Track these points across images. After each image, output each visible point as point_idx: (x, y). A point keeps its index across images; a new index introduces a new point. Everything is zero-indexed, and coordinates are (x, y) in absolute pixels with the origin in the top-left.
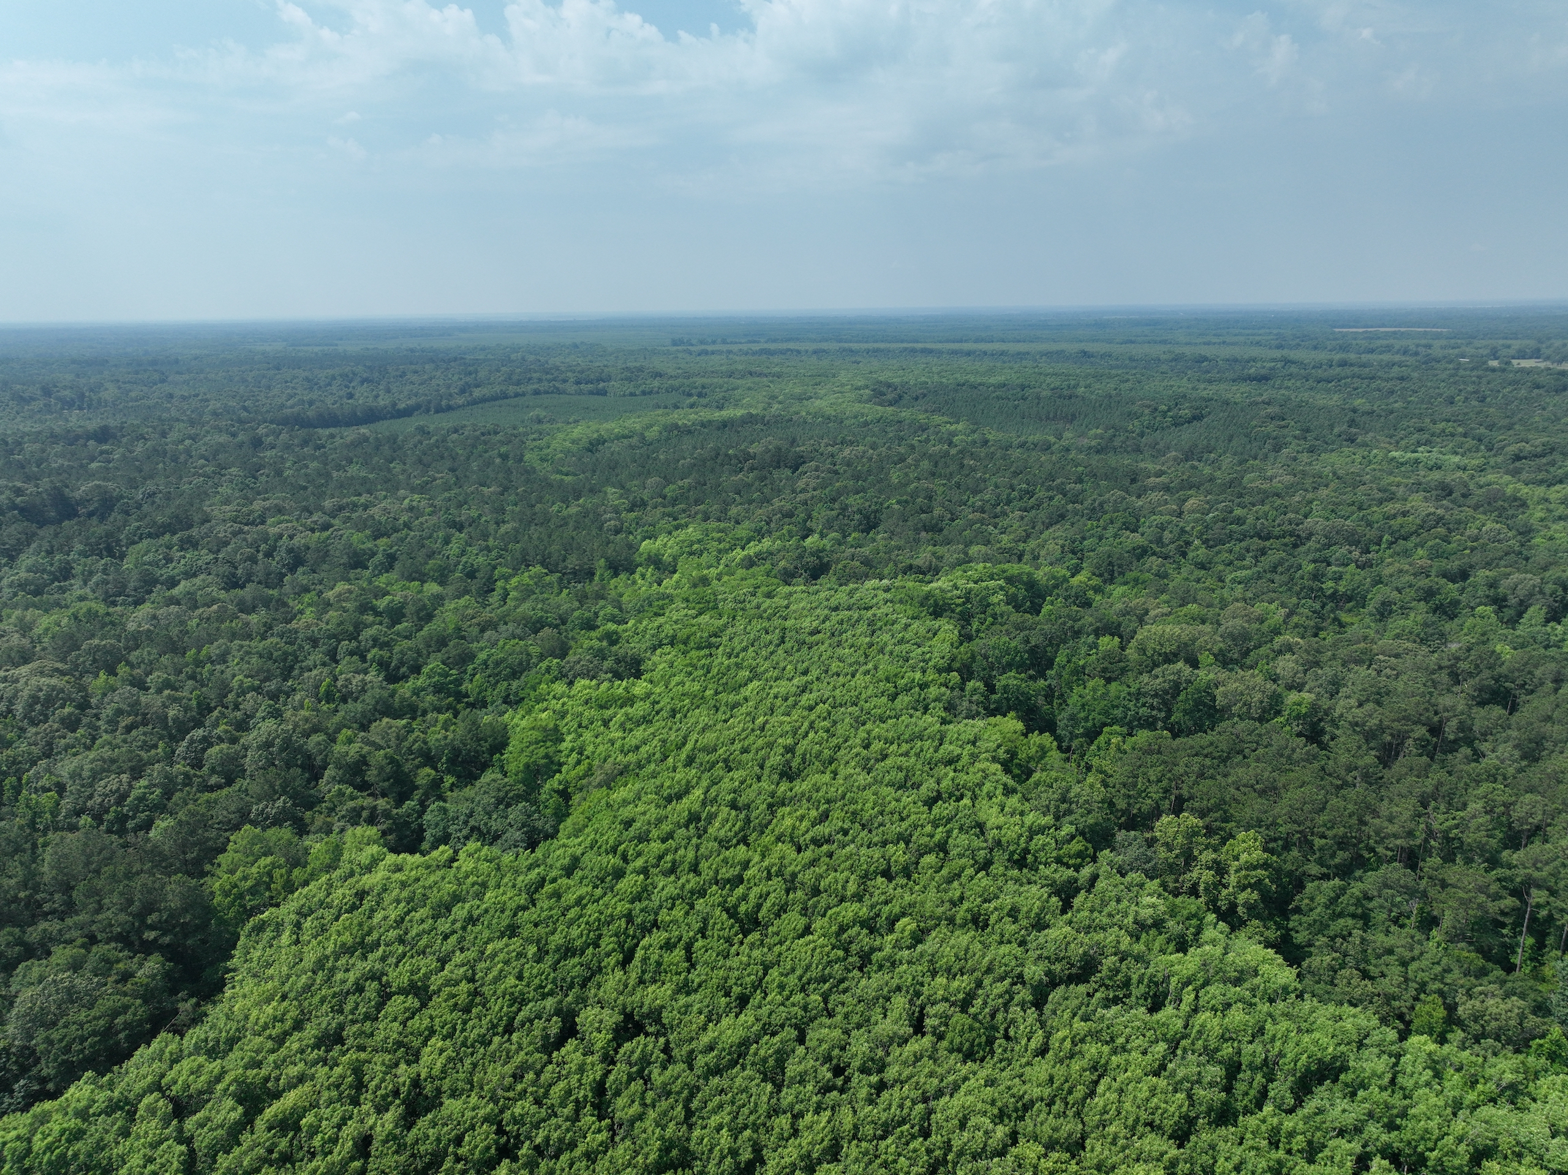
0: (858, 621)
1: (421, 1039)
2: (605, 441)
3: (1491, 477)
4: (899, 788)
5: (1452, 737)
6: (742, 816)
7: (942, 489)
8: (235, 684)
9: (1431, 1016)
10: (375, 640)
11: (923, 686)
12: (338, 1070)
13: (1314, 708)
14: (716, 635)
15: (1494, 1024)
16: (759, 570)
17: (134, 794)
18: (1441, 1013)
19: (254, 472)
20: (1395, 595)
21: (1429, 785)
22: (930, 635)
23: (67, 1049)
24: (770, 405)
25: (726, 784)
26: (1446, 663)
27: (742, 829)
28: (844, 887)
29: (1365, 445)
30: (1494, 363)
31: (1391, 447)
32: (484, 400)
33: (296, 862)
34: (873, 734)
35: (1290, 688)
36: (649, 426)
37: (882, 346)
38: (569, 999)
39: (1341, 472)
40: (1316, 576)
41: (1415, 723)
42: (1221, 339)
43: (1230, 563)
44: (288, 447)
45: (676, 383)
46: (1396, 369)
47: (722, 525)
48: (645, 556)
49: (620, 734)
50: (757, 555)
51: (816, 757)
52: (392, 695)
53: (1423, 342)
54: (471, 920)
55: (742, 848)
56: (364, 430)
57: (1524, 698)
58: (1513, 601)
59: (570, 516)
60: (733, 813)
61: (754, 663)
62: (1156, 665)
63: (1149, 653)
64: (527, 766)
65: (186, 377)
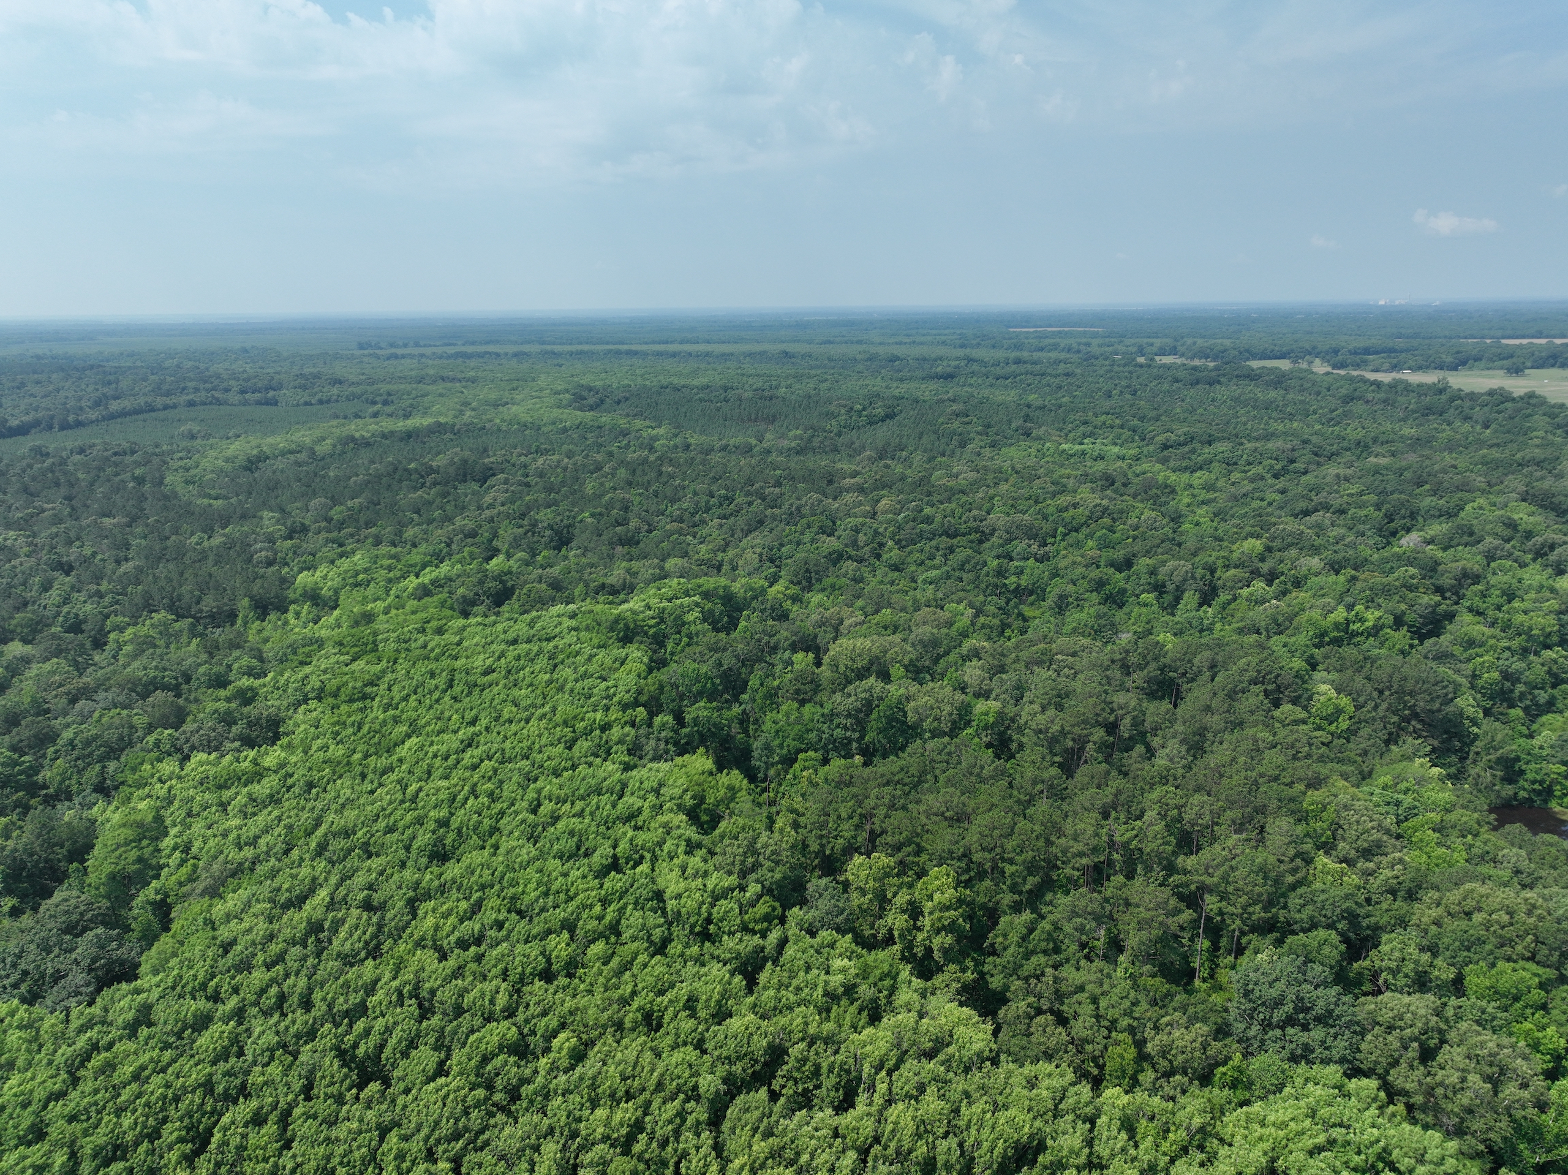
0: (537, 655)
2: (268, 458)
3: (1145, 466)
4: (568, 859)
5: (1127, 735)
6: (375, 919)
7: (638, 499)
9: (1123, 1058)
11: (605, 727)
13: (1001, 715)
14: (372, 684)
15: (1181, 1058)
16: (433, 601)
18: (1131, 1053)
20: (1071, 588)
21: (1107, 795)
22: (617, 665)
24: (461, 413)
25: (360, 879)
26: (1117, 657)
27: (374, 937)
28: (492, 1002)
29: (1039, 438)
30: (1141, 360)
31: (1061, 440)
32: (123, 414)
34: (544, 793)
35: (977, 695)
36: (321, 439)
37: (586, 347)
39: (1018, 467)
40: (1001, 573)
41: (1093, 726)
42: (911, 339)
43: (922, 563)
45: (358, 390)
46: (1062, 365)
47: (395, 550)
48: (299, 591)
49: (238, 821)
50: (433, 582)
51: (475, 829)
53: (1084, 340)
57: (1185, 686)
58: (1171, 587)
59: (211, 548)
61: (414, 715)
62: (849, 682)
63: (842, 669)
64: (113, 875)
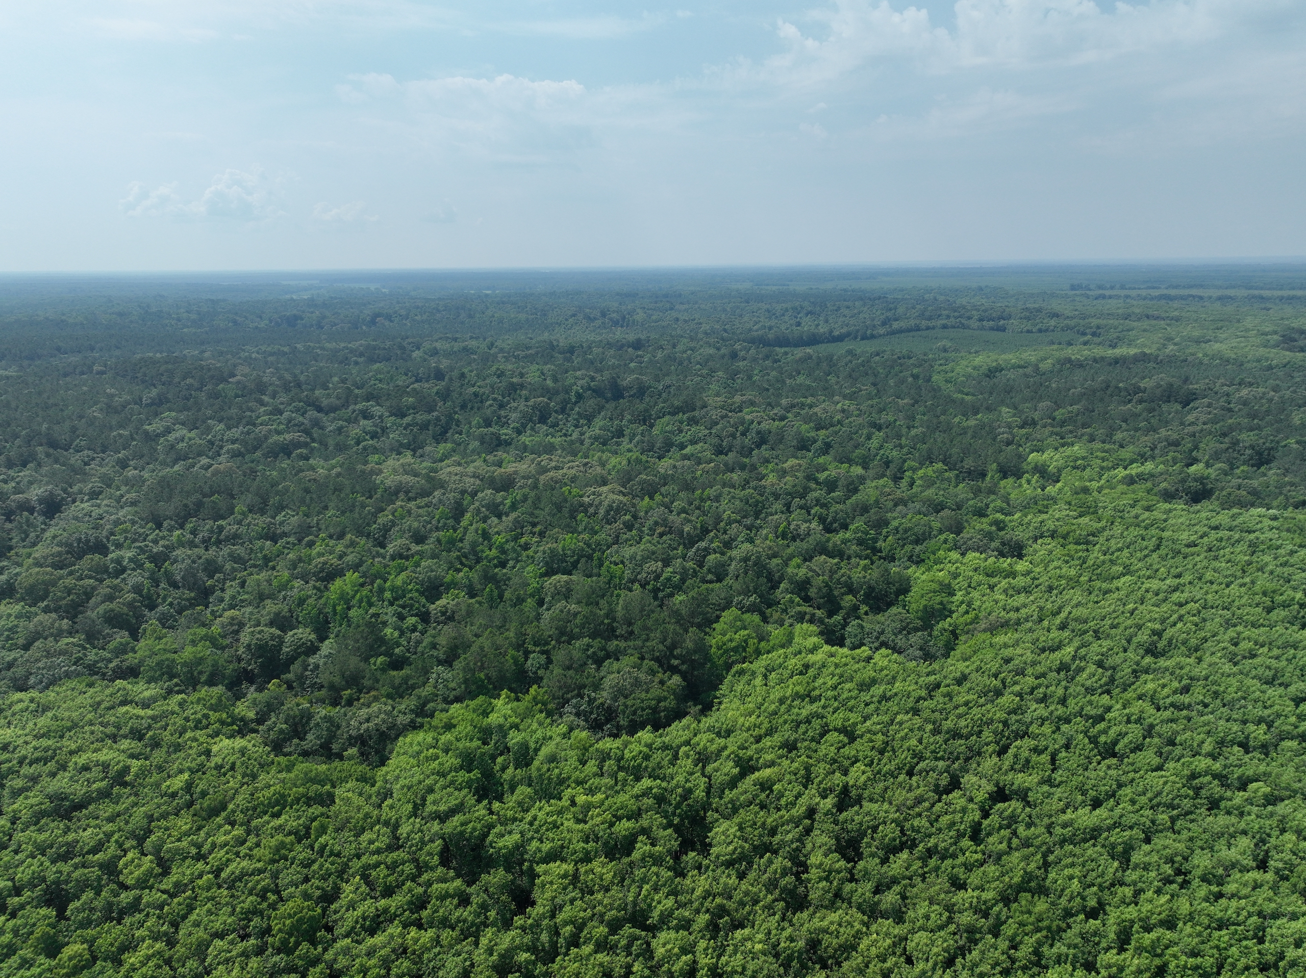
0: (1238, 541)
1: (849, 762)
2: (1002, 369)
4: (1266, 683)
6: (1108, 674)
8: (725, 516)
10: (818, 500)
12: (796, 765)
14: (1094, 535)
16: (1140, 489)
17: (665, 575)
19: (733, 376)
23: (634, 713)
24: (1165, 346)
27: (1106, 684)
28: (1199, 746)
32: (900, 331)
33: (761, 639)
34: (1243, 636)
36: (1044, 359)
37: (1299, 293)
38: (956, 765)
44: (755, 360)
45: (1072, 323)
47: (1107, 446)
48: (1032, 465)
49: (1003, 597)
50: (1138, 475)
51: (1183, 643)
52: (828, 540)
54: (884, 698)
55: (1106, 697)
56: (808, 350)
59: (969, 427)
60: (1100, 670)
64: (925, 607)
65: (686, 306)
